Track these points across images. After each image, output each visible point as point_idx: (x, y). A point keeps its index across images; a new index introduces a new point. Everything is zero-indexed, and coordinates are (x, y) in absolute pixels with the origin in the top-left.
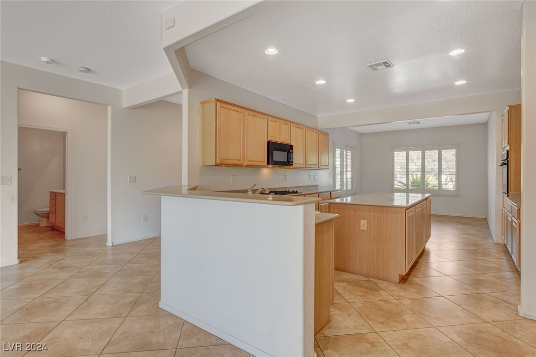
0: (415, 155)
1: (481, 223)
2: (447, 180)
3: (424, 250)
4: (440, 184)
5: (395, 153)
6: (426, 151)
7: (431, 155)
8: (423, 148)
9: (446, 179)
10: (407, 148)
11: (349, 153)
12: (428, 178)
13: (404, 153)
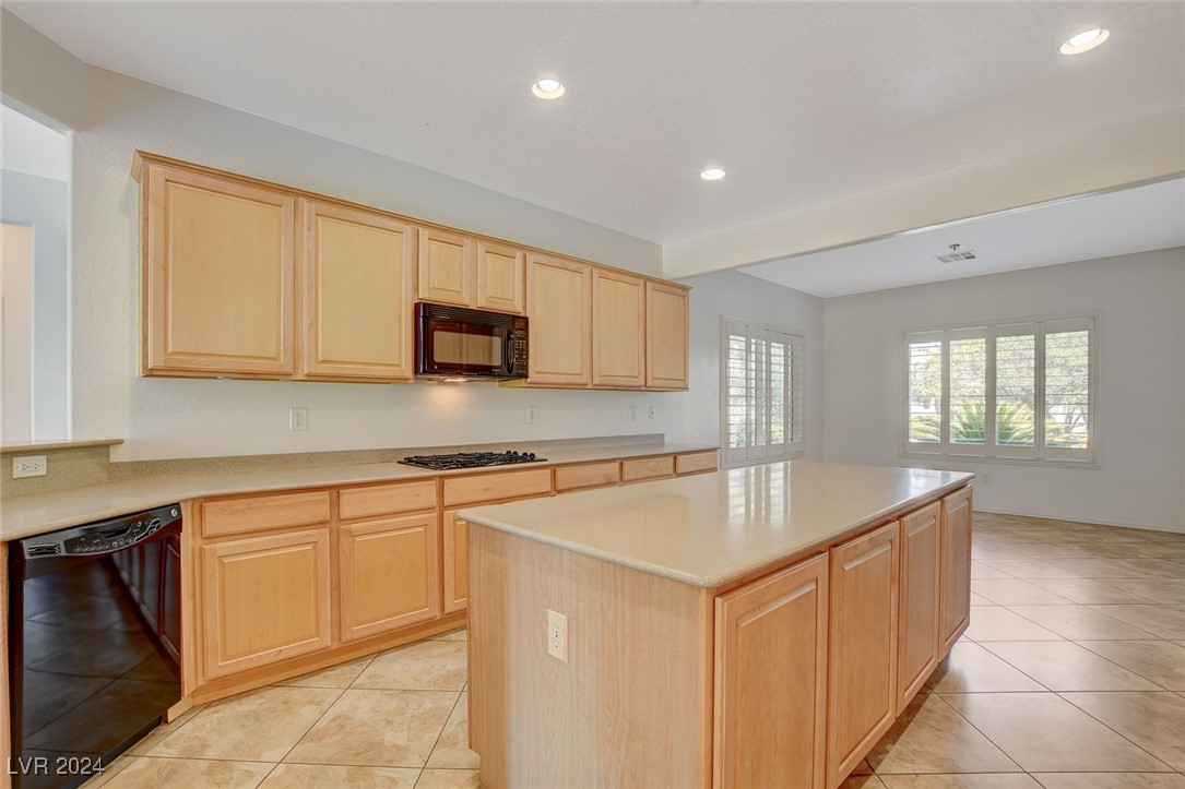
0: (968, 351)
1: (1170, 551)
2: (1071, 418)
3: (941, 671)
4: (1040, 431)
5: (912, 346)
6: (999, 339)
7: (1015, 351)
8: (992, 331)
9: (1069, 415)
10: (945, 331)
11: (778, 351)
12: (1011, 414)
13: (935, 348)
